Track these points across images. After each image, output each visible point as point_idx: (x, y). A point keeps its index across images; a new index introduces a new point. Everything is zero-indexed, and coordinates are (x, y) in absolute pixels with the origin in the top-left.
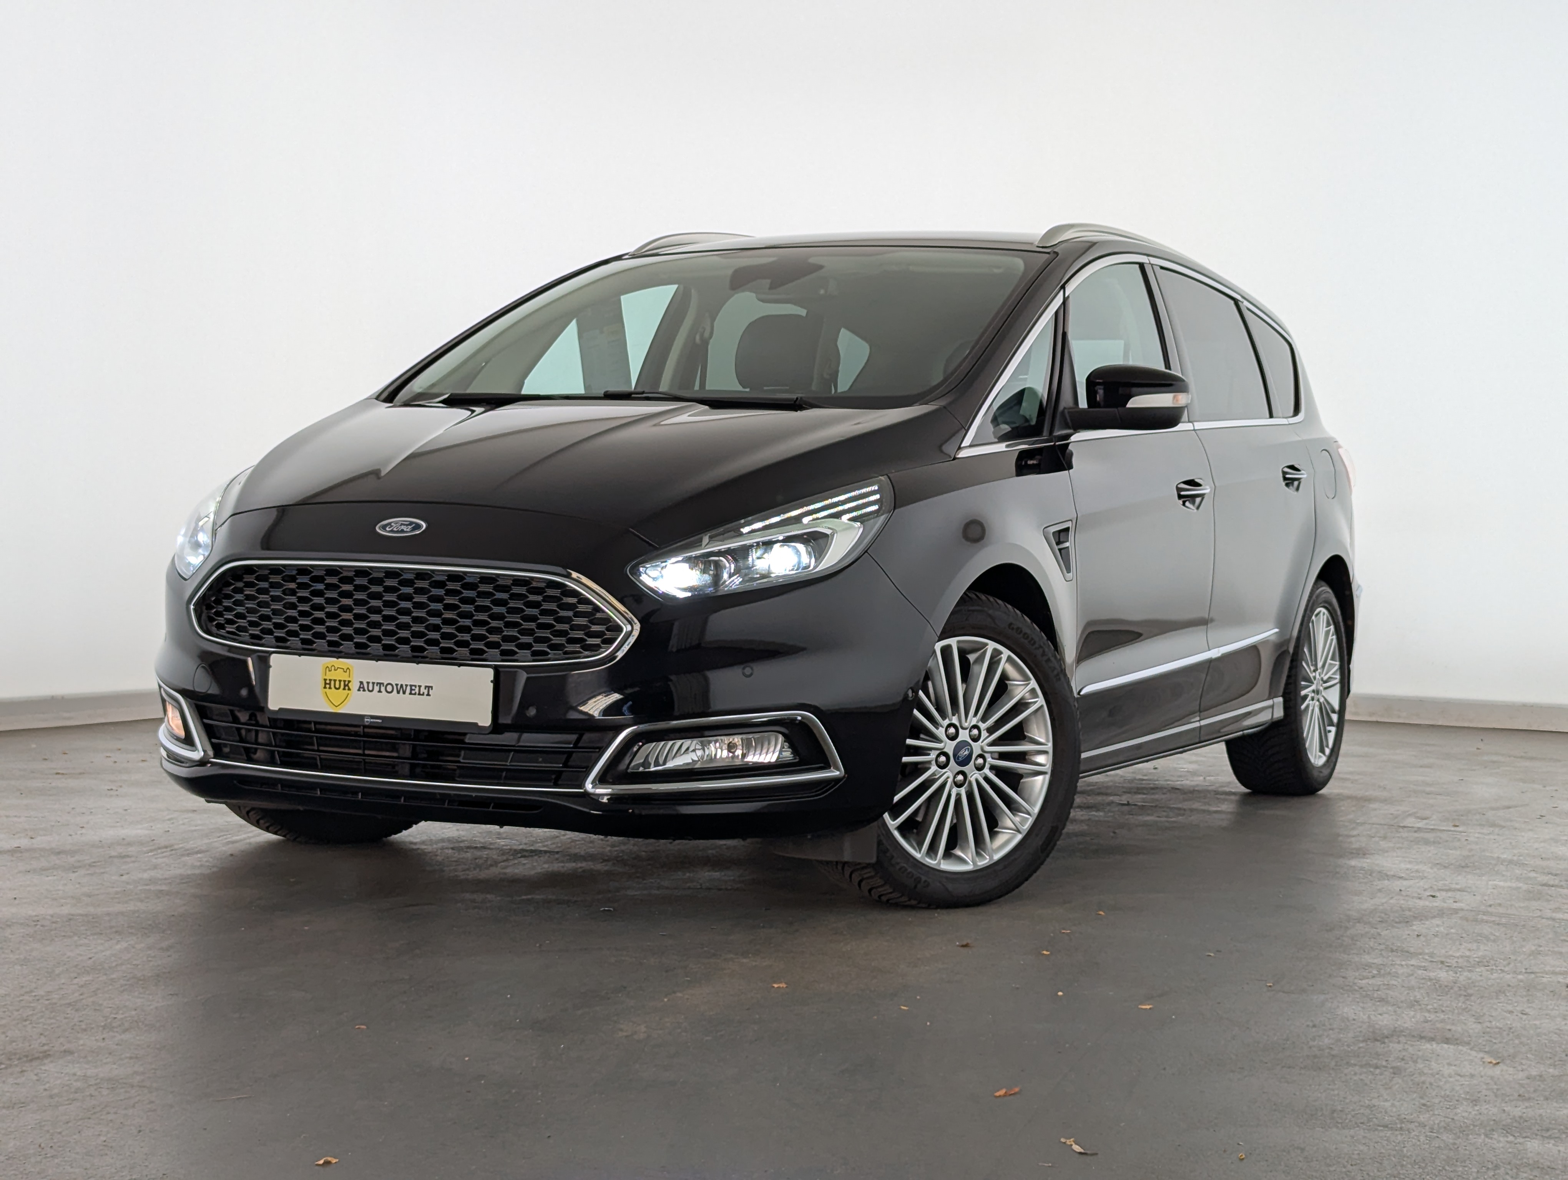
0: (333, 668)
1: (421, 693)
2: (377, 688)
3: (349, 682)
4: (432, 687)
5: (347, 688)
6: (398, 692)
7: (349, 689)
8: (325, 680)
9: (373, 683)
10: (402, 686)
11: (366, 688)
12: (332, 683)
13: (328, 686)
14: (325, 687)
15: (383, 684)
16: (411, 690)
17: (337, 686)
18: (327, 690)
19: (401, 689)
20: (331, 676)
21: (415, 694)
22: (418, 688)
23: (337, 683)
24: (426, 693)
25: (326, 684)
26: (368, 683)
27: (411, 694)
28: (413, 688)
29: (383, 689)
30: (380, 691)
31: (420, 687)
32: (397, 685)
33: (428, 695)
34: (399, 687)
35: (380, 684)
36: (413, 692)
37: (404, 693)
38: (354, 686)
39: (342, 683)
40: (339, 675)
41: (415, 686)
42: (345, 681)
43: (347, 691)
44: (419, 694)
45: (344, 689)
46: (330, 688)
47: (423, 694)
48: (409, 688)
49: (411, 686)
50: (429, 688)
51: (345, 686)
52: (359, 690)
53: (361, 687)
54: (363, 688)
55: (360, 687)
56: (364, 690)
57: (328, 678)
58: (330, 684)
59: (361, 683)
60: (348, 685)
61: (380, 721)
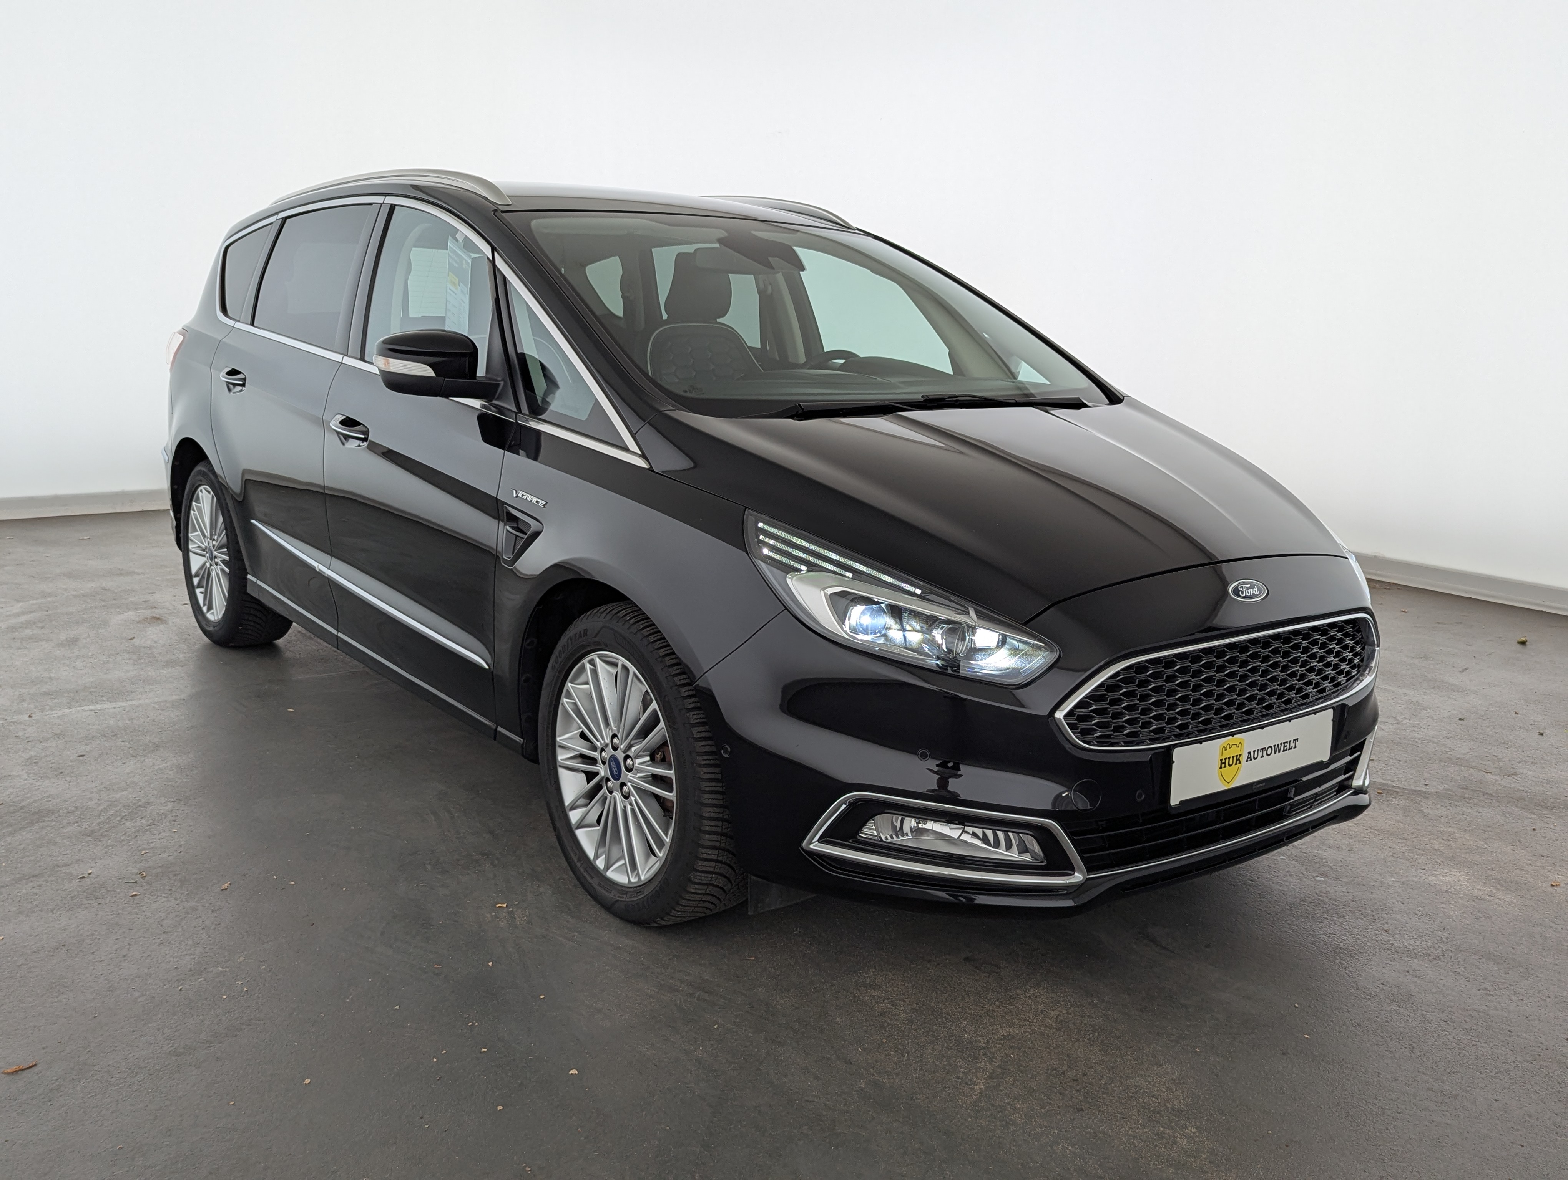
0: (1229, 746)
2: (1260, 754)
3: (1240, 755)
4: (1297, 739)
5: (1238, 762)
6: (1276, 752)
7: (1240, 763)
8: (1221, 760)
9: (1258, 750)
10: (1278, 746)
12: (1227, 760)
13: (1223, 766)
14: (1221, 768)
15: (1264, 749)
16: (1285, 746)
17: (1231, 763)
18: (1223, 769)
19: (1277, 749)
20: (1227, 754)
21: (1286, 750)
22: (1289, 744)
23: (1231, 759)
24: (1294, 746)
25: (1221, 763)
26: (1254, 751)
27: (1284, 751)
28: (1286, 744)
29: (1265, 753)
30: (1263, 756)
31: (1290, 741)
32: (1274, 746)
33: (1296, 748)
34: (1276, 747)
37: (1279, 751)
38: (1244, 758)
39: (1235, 758)
40: (1234, 752)
41: (1287, 741)
42: (1236, 755)
43: (1238, 765)
44: (1290, 750)
45: (1236, 764)
46: (1225, 767)
47: (1292, 749)
49: (1284, 743)
50: (1296, 740)
52: (1247, 761)
53: (1249, 758)
54: (1251, 758)
55: (1248, 758)
56: (1251, 760)
57: (1224, 757)
58: (1225, 763)
59: (1249, 753)
60: (1239, 759)
61: (1264, 784)
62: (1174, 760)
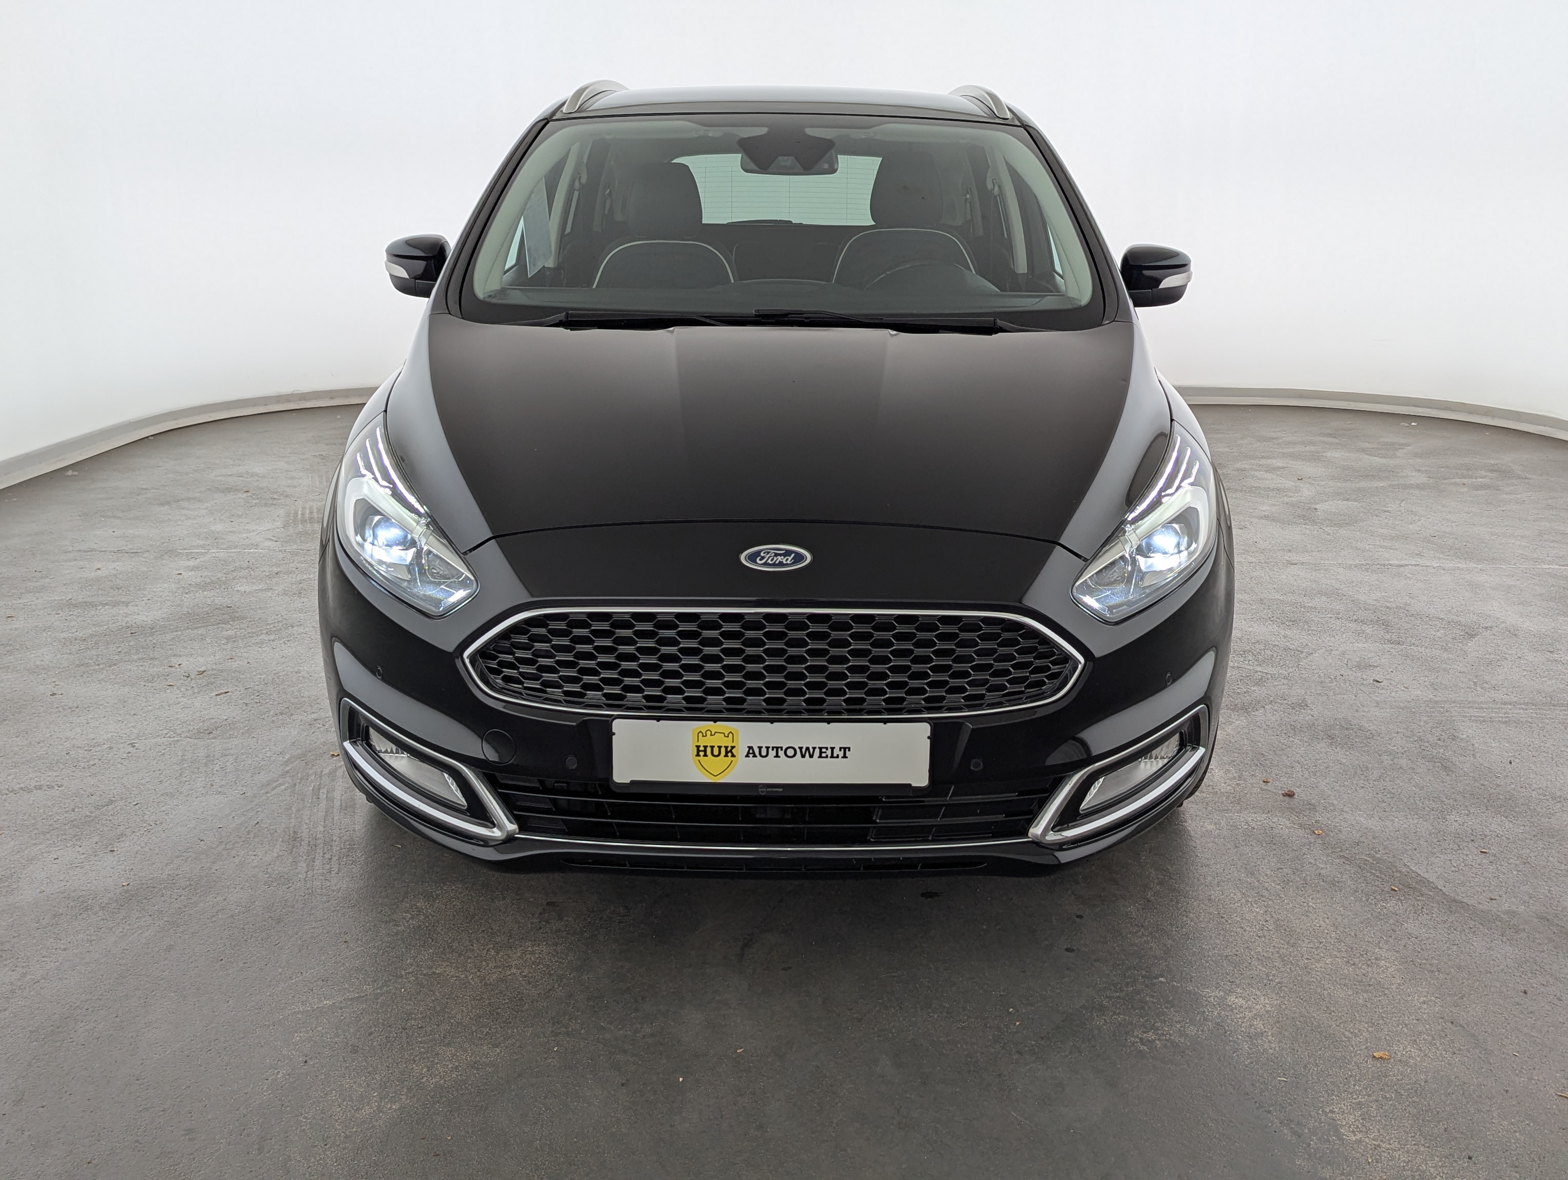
0: (709, 733)
1: (835, 755)
2: (772, 753)
3: (733, 747)
4: (849, 748)
5: (730, 754)
6: (803, 756)
7: (733, 756)
8: (698, 747)
9: (768, 748)
10: (808, 749)
11: (757, 753)
12: (709, 750)
13: (702, 754)
14: (698, 755)
15: (781, 748)
16: (821, 752)
17: (716, 753)
18: (702, 758)
19: (807, 752)
20: (706, 742)
21: (827, 757)
22: (830, 750)
23: (716, 749)
24: (841, 755)
25: (698, 751)
26: (760, 748)
27: (820, 757)
28: (824, 750)
29: (781, 753)
30: (777, 756)
31: (832, 749)
32: (801, 748)
33: (845, 757)
34: (804, 750)
35: (777, 748)
36: (824, 755)
37: (811, 756)
38: (741, 751)
39: (723, 750)
40: (718, 741)
41: (827, 748)
42: (726, 747)
43: (730, 758)
44: (832, 757)
45: (726, 756)
46: (705, 755)
47: (838, 757)
48: (817, 751)
49: (821, 748)
50: (845, 749)
51: (727, 753)
52: (747, 756)
53: (751, 752)
54: (754, 753)
55: (748, 753)
56: (755, 756)
57: (702, 744)
58: (705, 751)
59: (750, 748)
60: (731, 751)
61: (781, 790)
62: (613, 731)
